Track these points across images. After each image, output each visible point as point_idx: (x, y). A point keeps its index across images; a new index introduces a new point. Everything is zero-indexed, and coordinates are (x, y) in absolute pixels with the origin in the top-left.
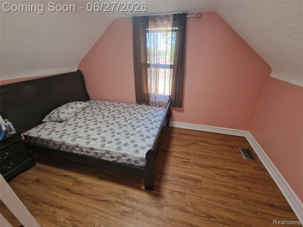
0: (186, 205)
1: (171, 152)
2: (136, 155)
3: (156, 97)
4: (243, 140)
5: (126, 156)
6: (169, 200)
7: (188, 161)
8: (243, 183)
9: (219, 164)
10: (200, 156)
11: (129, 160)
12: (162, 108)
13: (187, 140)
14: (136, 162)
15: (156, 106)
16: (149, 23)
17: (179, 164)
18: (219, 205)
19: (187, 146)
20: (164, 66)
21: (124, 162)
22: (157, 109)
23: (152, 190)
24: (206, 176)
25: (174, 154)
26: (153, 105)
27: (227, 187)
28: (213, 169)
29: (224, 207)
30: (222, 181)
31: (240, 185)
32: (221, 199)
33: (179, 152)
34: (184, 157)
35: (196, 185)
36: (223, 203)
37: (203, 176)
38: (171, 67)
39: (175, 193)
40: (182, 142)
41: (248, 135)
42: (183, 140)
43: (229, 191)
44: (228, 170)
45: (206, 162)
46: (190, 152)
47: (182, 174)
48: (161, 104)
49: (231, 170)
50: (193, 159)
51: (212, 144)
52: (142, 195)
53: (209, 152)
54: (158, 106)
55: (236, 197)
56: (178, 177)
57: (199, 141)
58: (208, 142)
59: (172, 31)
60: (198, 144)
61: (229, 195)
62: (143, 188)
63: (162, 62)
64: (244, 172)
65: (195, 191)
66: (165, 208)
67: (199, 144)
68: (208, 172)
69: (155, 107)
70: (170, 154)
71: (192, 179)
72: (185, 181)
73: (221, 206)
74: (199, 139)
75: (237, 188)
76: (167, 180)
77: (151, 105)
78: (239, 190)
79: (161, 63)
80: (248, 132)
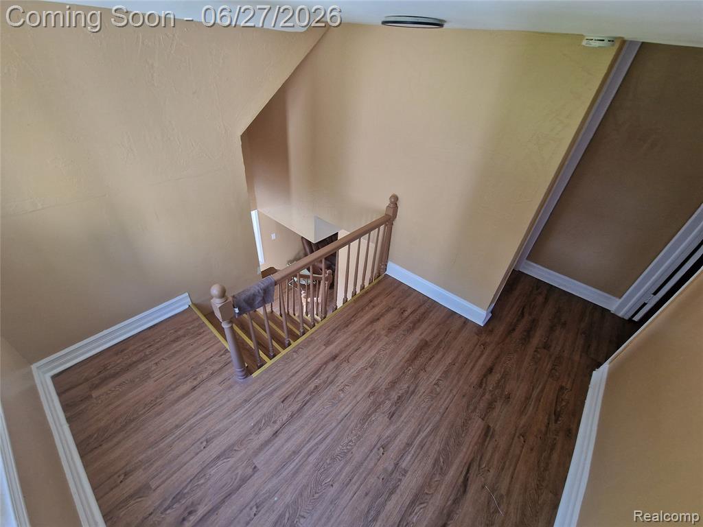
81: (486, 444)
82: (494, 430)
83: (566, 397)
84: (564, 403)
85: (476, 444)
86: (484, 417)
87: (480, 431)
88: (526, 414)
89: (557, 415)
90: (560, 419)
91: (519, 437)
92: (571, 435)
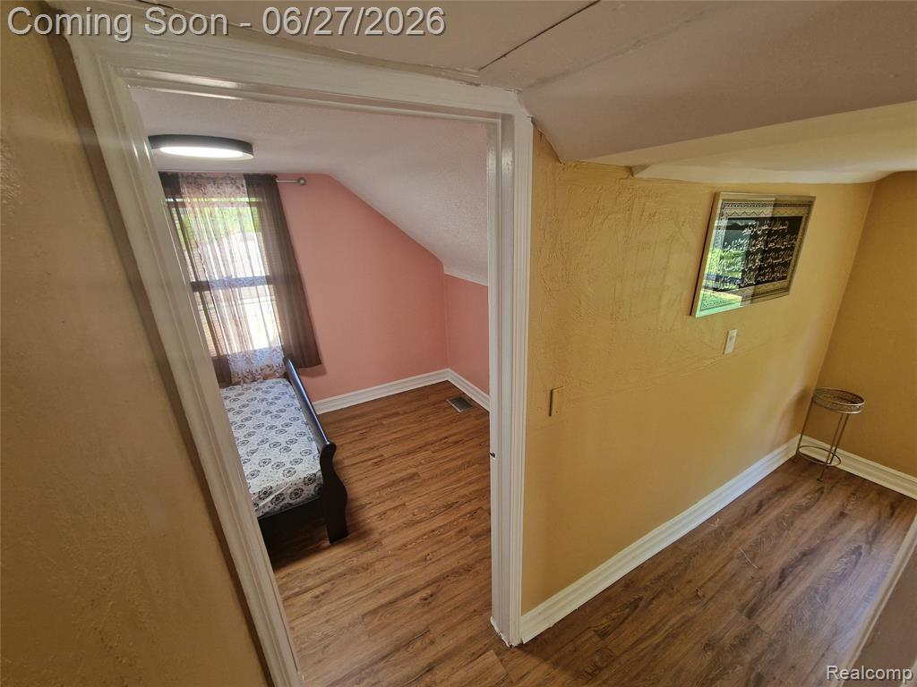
0: (414, 515)
1: (340, 462)
2: (293, 478)
3: (248, 357)
4: (446, 385)
5: (271, 493)
6: (384, 528)
7: (382, 458)
8: (472, 443)
9: (430, 436)
10: (396, 441)
11: (277, 498)
12: (274, 380)
13: (357, 429)
14: (296, 494)
15: (255, 381)
16: (183, 191)
17: (369, 471)
18: (454, 486)
19: (363, 437)
20: (252, 282)
21: (267, 510)
22: (264, 386)
23: (347, 535)
24: (421, 464)
25: (347, 462)
26: (247, 381)
27: (454, 459)
28: (426, 448)
29: (463, 483)
30: (445, 457)
31: (470, 448)
32: (453, 478)
33: (355, 455)
34: (371, 456)
35: (413, 482)
36: (459, 480)
37: (416, 467)
38: (269, 280)
39: (388, 513)
40: (349, 435)
41: (448, 375)
42: (351, 430)
43: (459, 462)
44: (446, 438)
45: (409, 445)
46: (376, 443)
47: (382, 482)
48: (268, 371)
49: (450, 436)
50: (387, 452)
51: (405, 413)
52: (332, 554)
53: (409, 428)
54: (261, 380)
55: (470, 464)
56: (379, 491)
57: (381, 418)
58: (397, 414)
59: (250, 204)
60: (382, 424)
61: (460, 468)
62: (327, 543)
63: (242, 272)
64: (467, 430)
65: (415, 491)
66: (385, 541)
67: (384, 423)
68: (421, 456)
69: (253, 384)
70: (340, 467)
71: (403, 480)
72: (393, 489)
73: (458, 485)
74: (380, 415)
75: (467, 454)
76: (363, 507)
77: (242, 383)
78: (470, 453)
79: (241, 275)
80: (449, 369)
81: (754, 601)
82: (741, 611)
83: (605, 620)
84: (614, 615)
85: (770, 604)
86: (754, 629)
87: (764, 615)
88: (684, 617)
89: (634, 605)
90: (632, 600)
91: (704, 596)
92: (628, 582)
